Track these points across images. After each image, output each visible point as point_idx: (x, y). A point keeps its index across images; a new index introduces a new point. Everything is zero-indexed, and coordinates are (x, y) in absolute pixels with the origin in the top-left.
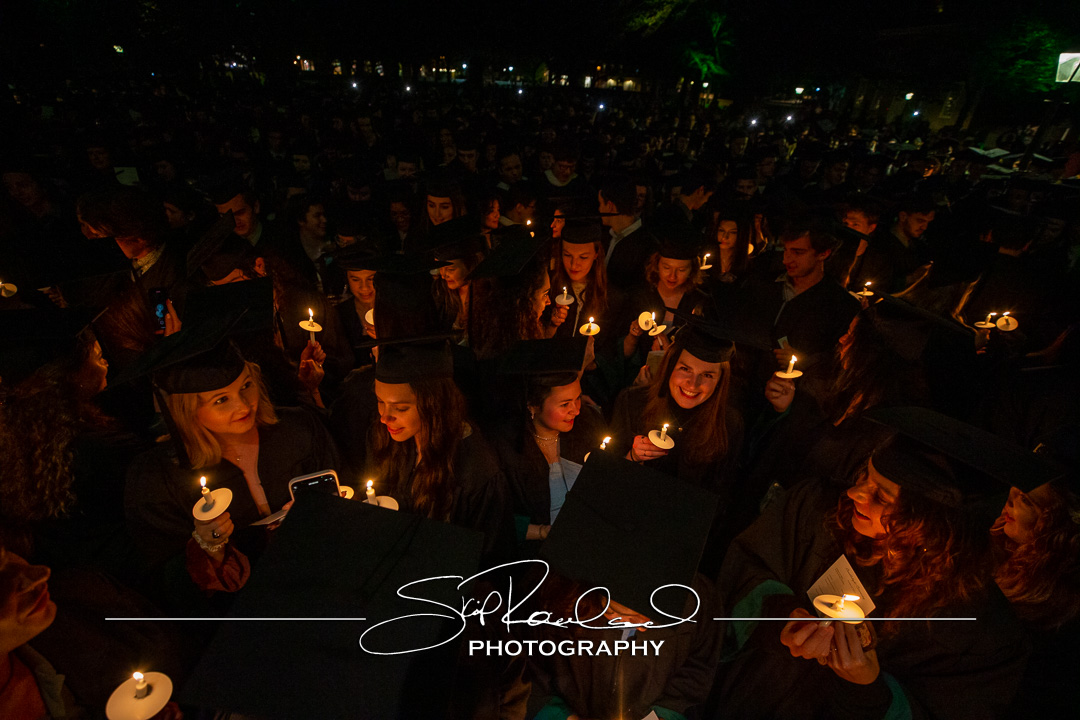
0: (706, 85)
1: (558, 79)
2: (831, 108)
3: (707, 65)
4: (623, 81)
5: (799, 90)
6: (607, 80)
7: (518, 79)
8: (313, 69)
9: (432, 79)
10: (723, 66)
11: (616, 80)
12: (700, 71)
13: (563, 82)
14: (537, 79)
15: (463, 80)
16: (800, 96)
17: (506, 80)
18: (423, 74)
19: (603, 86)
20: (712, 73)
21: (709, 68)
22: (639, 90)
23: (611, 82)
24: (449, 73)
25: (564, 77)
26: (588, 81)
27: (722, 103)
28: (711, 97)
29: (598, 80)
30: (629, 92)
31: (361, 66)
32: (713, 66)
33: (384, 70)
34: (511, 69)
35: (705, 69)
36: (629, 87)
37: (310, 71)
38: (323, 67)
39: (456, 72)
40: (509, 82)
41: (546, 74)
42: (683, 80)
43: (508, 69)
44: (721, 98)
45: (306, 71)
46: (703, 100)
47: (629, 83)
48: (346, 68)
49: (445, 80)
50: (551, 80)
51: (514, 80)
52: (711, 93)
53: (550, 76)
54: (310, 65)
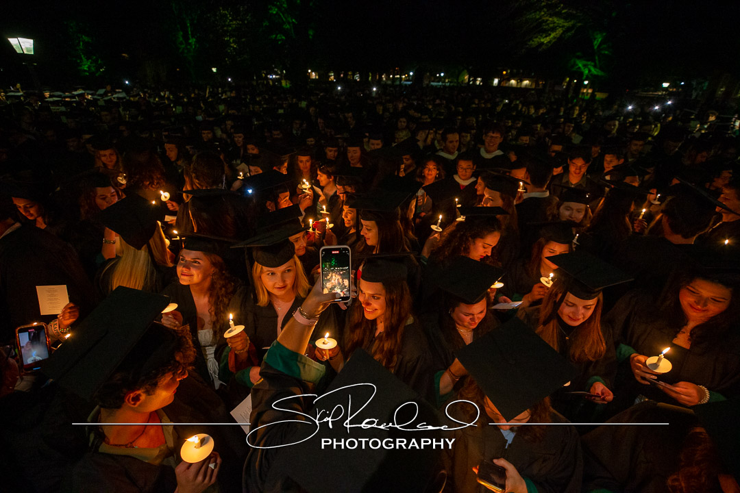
0: (586, 82)
1: (475, 80)
2: (693, 97)
3: (587, 69)
4: (521, 81)
5: (665, 85)
6: (509, 81)
7: (447, 81)
8: (317, 77)
9: (389, 82)
10: (601, 69)
11: (517, 81)
12: (582, 74)
13: (478, 83)
14: (460, 81)
15: (409, 83)
16: (666, 89)
17: (439, 82)
18: (384, 79)
19: (507, 85)
20: (592, 75)
21: (590, 71)
22: (534, 87)
23: (513, 82)
24: (401, 78)
25: (479, 79)
26: (496, 81)
27: (599, 96)
28: (590, 91)
29: (503, 81)
30: (526, 89)
31: (346, 75)
32: (593, 69)
33: (360, 77)
34: (442, 74)
35: (586, 72)
36: (526, 85)
37: (316, 79)
38: (323, 77)
39: (406, 77)
40: (440, 84)
41: (466, 77)
42: (568, 79)
43: (440, 75)
44: (598, 91)
45: (313, 79)
46: (583, 93)
47: (526, 82)
48: (337, 76)
49: (398, 83)
50: (469, 81)
51: (444, 82)
52: (590, 88)
53: (469, 78)
54: (316, 75)
